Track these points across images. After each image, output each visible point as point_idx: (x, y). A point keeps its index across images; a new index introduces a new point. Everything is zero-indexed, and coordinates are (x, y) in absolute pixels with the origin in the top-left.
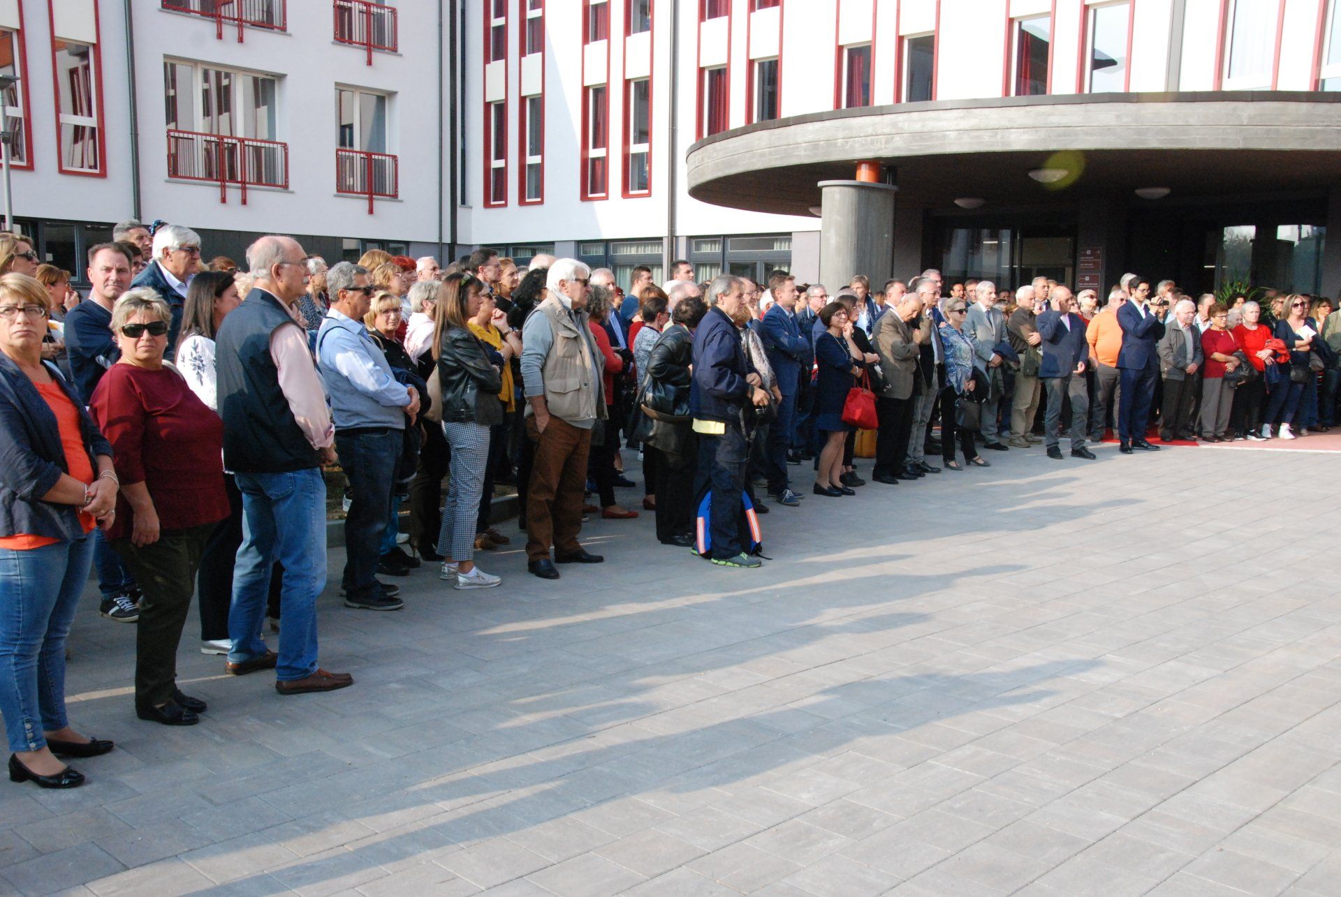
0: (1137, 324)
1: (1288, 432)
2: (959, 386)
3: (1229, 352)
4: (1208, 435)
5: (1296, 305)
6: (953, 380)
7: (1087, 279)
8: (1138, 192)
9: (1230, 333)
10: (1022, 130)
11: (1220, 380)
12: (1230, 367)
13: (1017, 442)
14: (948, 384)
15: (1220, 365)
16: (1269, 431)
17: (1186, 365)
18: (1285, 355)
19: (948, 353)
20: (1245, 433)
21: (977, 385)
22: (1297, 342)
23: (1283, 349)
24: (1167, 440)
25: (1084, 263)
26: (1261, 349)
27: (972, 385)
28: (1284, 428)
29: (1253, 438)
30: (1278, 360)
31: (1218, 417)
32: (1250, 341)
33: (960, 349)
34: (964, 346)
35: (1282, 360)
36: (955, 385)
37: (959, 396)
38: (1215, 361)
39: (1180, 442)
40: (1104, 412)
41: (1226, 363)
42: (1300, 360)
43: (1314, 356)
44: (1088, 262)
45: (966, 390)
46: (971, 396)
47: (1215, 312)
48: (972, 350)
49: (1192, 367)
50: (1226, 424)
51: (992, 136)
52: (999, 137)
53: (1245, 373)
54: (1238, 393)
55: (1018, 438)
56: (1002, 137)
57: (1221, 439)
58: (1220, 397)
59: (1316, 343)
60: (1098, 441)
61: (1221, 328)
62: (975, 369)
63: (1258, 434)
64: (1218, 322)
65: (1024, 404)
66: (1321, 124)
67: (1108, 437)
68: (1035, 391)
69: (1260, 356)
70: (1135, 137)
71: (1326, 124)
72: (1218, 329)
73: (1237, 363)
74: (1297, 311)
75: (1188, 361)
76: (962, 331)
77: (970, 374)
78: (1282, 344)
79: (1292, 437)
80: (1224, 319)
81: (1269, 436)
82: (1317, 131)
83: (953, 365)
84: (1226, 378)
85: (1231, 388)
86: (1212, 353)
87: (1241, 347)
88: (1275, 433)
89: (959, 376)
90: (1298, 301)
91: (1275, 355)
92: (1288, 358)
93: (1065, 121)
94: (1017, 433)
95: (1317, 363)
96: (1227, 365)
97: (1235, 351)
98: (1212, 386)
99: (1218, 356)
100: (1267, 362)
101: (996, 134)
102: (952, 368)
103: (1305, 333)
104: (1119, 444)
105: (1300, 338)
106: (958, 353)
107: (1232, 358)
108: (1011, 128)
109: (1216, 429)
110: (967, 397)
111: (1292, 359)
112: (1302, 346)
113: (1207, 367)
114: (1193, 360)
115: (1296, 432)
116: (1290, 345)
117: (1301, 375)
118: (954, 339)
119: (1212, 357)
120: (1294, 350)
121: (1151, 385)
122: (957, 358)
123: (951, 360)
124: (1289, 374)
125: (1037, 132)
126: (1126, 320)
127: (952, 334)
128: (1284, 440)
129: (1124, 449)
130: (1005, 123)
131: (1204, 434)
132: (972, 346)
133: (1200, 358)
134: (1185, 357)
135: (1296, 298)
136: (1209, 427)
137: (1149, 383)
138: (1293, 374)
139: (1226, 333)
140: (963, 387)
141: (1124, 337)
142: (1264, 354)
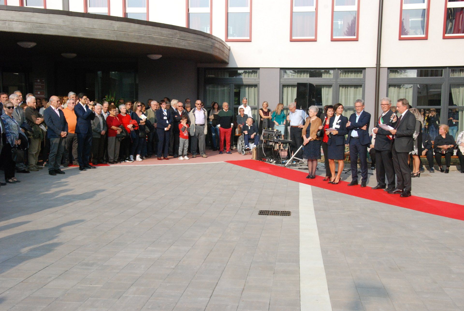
0: (83, 114)
1: (139, 158)
2: (12, 143)
3: (118, 126)
4: (112, 161)
5: (139, 106)
6: (9, 140)
7: (39, 93)
8: (62, 54)
9: (117, 118)
10: (18, 23)
11: (114, 137)
12: (118, 132)
13: (32, 169)
14: (7, 143)
15: (115, 131)
16: (132, 158)
17: (101, 131)
18: (137, 126)
19: (6, 127)
20: (124, 160)
21: (22, 142)
22: (141, 121)
23: (136, 124)
24: (96, 164)
25: (37, 85)
26: (129, 124)
27: (19, 142)
28: (138, 157)
29: (128, 161)
30: (135, 128)
31: (115, 154)
32: (125, 121)
33: (12, 126)
34: (14, 124)
35: (136, 129)
36: (10, 143)
37: (13, 147)
38: (113, 129)
39: (101, 164)
40: (68, 154)
41: (117, 130)
42: (142, 128)
43: (146, 127)
44: (39, 85)
45: (16, 144)
46: (19, 147)
47: (111, 109)
48: (18, 125)
49: (103, 132)
50: (118, 156)
51: (3, 24)
52: (7, 24)
53: (124, 134)
54: (122, 143)
55: (32, 167)
56: (9, 25)
57: (116, 162)
58: (115, 145)
59: (147, 121)
60: (67, 166)
61: (114, 115)
62: (20, 134)
63: (129, 160)
64: (113, 113)
65: (35, 151)
66: (143, 33)
67: (71, 164)
68: (39, 145)
69: (129, 127)
70: (72, 31)
71: (145, 33)
72: (113, 116)
73: (121, 130)
74: (139, 108)
75: (102, 130)
76: (12, 117)
77: (18, 137)
78: (136, 122)
79: (141, 160)
80: (115, 112)
81: (133, 160)
82: (142, 36)
83: (9, 133)
84: (117, 137)
85: (119, 141)
86: (111, 126)
87: (122, 124)
88: (135, 159)
89: (12, 139)
90: (139, 104)
91: (134, 126)
92: (138, 128)
93: (39, 21)
94: (32, 165)
95: (148, 130)
96: (117, 131)
97: (120, 125)
98: (112, 140)
99: (114, 127)
100: (131, 129)
101: (5, 23)
102: (8, 134)
103: (143, 117)
104: (79, 167)
105: (142, 120)
106: (11, 127)
107: (119, 128)
108: (13, 21)
109: (114, 158)
110: (17, 148)
111: (139, 128)
112: (142, 122)
113: (109, 132)
114: (103, 129)
115: (142, 158)
116: (139, 123)
117: (143, 134)
118: (8, 120)
119: (111, 128)
120: (140, 124)
121: (90, 140)
122: (10, 130)
123: (8, 131)
124: (139, 134)
125: (26, 24)
126: (79, 112)
127: (7, 118)
128: (138, 161)
129: (82, 169)
130: (9, 18)
131: (110, 161)
132: (18, 124)
133: (106, 128)
134: (100, 128)
135: (139, 103)
136: (111, 157)
137: (89, 140)
138: (140, 134)
139: (116, 117)
140: (14, 143)
141: (77, 119)
142: (130, 126)
